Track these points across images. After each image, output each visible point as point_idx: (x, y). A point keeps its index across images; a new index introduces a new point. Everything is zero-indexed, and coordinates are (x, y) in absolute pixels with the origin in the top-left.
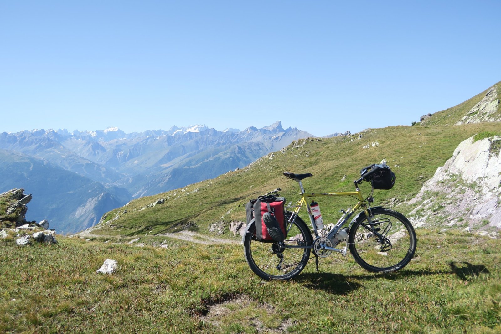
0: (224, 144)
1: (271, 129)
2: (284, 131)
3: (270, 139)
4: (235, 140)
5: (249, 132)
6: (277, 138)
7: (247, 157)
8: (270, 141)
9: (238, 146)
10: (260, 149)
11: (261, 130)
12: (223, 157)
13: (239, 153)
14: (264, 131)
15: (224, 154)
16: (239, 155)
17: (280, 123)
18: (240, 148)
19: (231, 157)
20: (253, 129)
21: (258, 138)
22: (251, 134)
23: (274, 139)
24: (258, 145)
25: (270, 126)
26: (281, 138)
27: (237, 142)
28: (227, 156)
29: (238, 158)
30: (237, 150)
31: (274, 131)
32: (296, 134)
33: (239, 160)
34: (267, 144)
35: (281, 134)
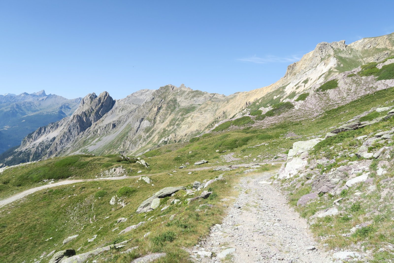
0: (5, 102)
1: (38, 94)
2: (46, 96)
3: (38, 100)
4: (13, 100)
5: (23, 95)
6: (43, 99)
7: (22, 110)
8: (38, 101)
9: (16, 104)
10: (31, 106)
11: (31, 95)
12: (6, 110)
13: (17, 108)
14: (33, 95)
15: (6, 109)
16: (17, 110)
17: (44, 91)
18: (17, 105)
19: (11, 110)
20: (26, 94)
21: (30, 99)
22: (24, 97)
23: (41, 100)
24: (30, 103)
25: (37, 93)
26: (46, 99)
27: (15, 101)
28: (8, 110)
29: (16, 111)
30: (15, 106)
31: (40, 96)
32: (55, 98)
33: (17, 112)
34: (36, 103)
35: (45, 97)
